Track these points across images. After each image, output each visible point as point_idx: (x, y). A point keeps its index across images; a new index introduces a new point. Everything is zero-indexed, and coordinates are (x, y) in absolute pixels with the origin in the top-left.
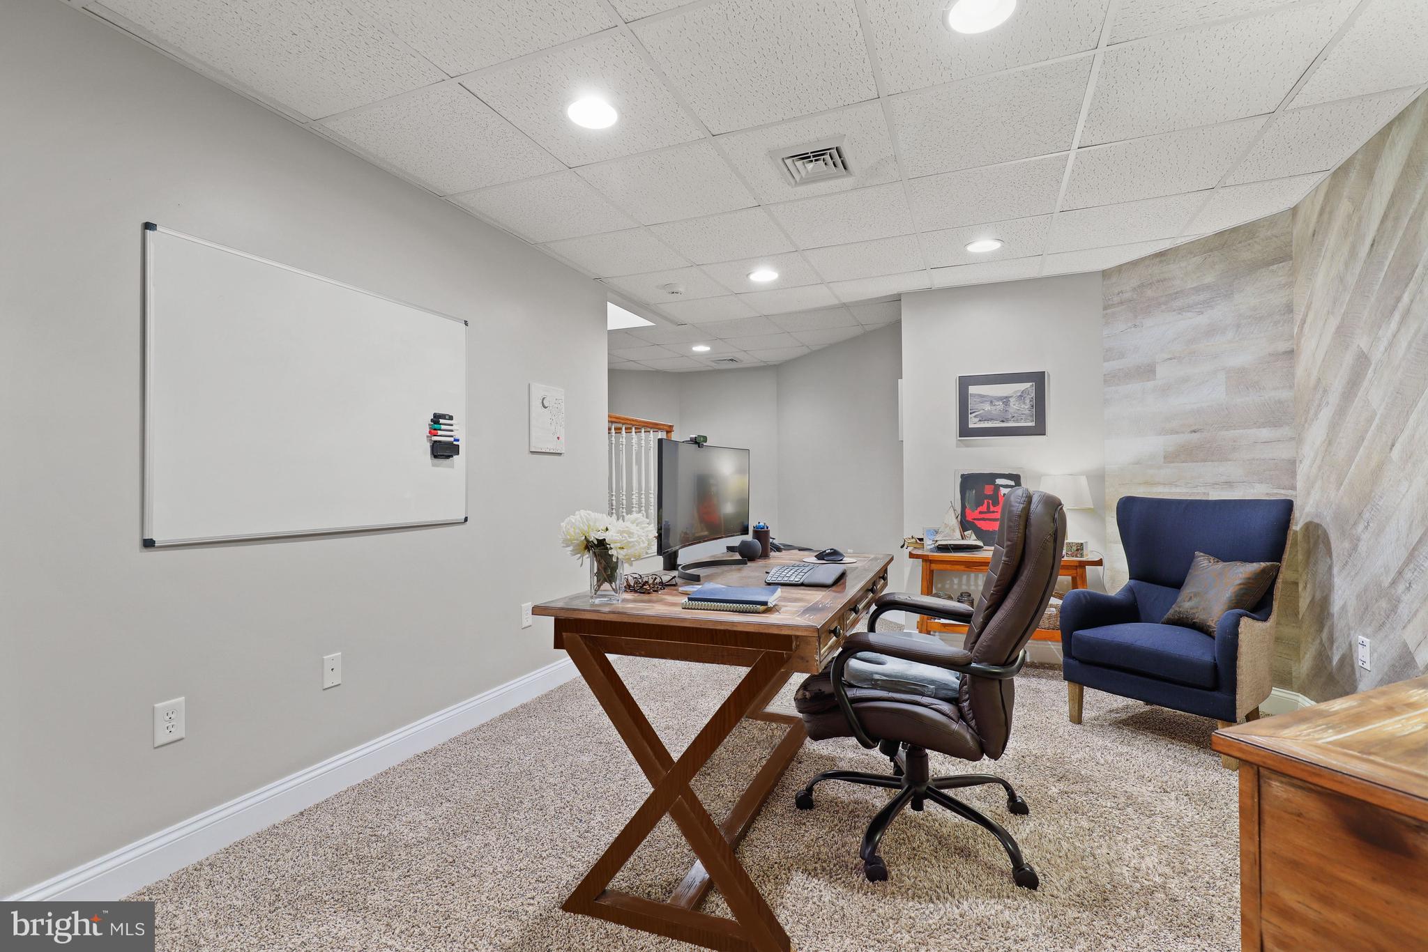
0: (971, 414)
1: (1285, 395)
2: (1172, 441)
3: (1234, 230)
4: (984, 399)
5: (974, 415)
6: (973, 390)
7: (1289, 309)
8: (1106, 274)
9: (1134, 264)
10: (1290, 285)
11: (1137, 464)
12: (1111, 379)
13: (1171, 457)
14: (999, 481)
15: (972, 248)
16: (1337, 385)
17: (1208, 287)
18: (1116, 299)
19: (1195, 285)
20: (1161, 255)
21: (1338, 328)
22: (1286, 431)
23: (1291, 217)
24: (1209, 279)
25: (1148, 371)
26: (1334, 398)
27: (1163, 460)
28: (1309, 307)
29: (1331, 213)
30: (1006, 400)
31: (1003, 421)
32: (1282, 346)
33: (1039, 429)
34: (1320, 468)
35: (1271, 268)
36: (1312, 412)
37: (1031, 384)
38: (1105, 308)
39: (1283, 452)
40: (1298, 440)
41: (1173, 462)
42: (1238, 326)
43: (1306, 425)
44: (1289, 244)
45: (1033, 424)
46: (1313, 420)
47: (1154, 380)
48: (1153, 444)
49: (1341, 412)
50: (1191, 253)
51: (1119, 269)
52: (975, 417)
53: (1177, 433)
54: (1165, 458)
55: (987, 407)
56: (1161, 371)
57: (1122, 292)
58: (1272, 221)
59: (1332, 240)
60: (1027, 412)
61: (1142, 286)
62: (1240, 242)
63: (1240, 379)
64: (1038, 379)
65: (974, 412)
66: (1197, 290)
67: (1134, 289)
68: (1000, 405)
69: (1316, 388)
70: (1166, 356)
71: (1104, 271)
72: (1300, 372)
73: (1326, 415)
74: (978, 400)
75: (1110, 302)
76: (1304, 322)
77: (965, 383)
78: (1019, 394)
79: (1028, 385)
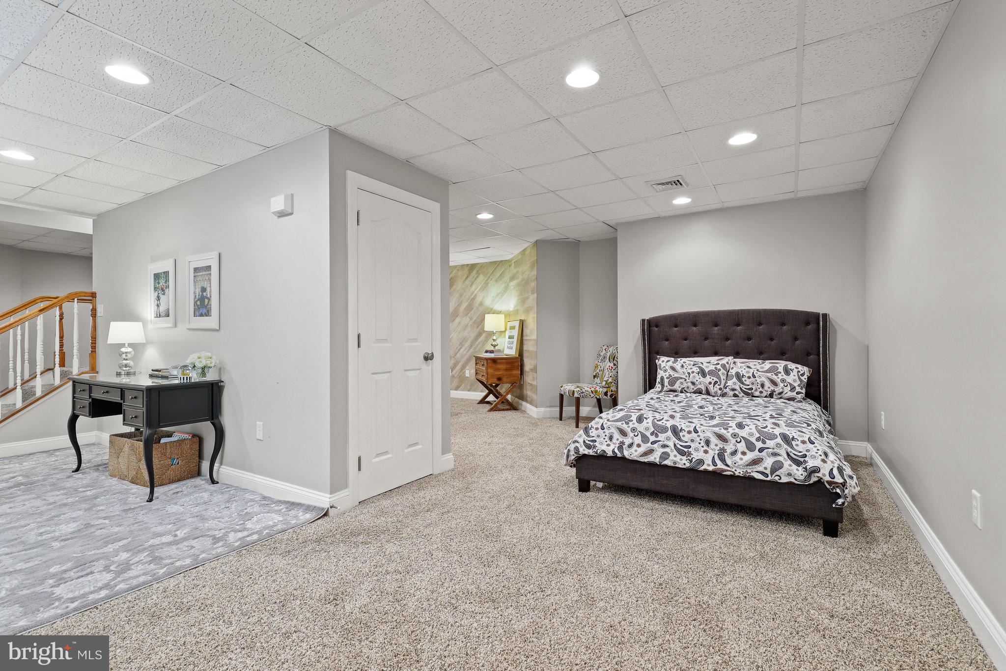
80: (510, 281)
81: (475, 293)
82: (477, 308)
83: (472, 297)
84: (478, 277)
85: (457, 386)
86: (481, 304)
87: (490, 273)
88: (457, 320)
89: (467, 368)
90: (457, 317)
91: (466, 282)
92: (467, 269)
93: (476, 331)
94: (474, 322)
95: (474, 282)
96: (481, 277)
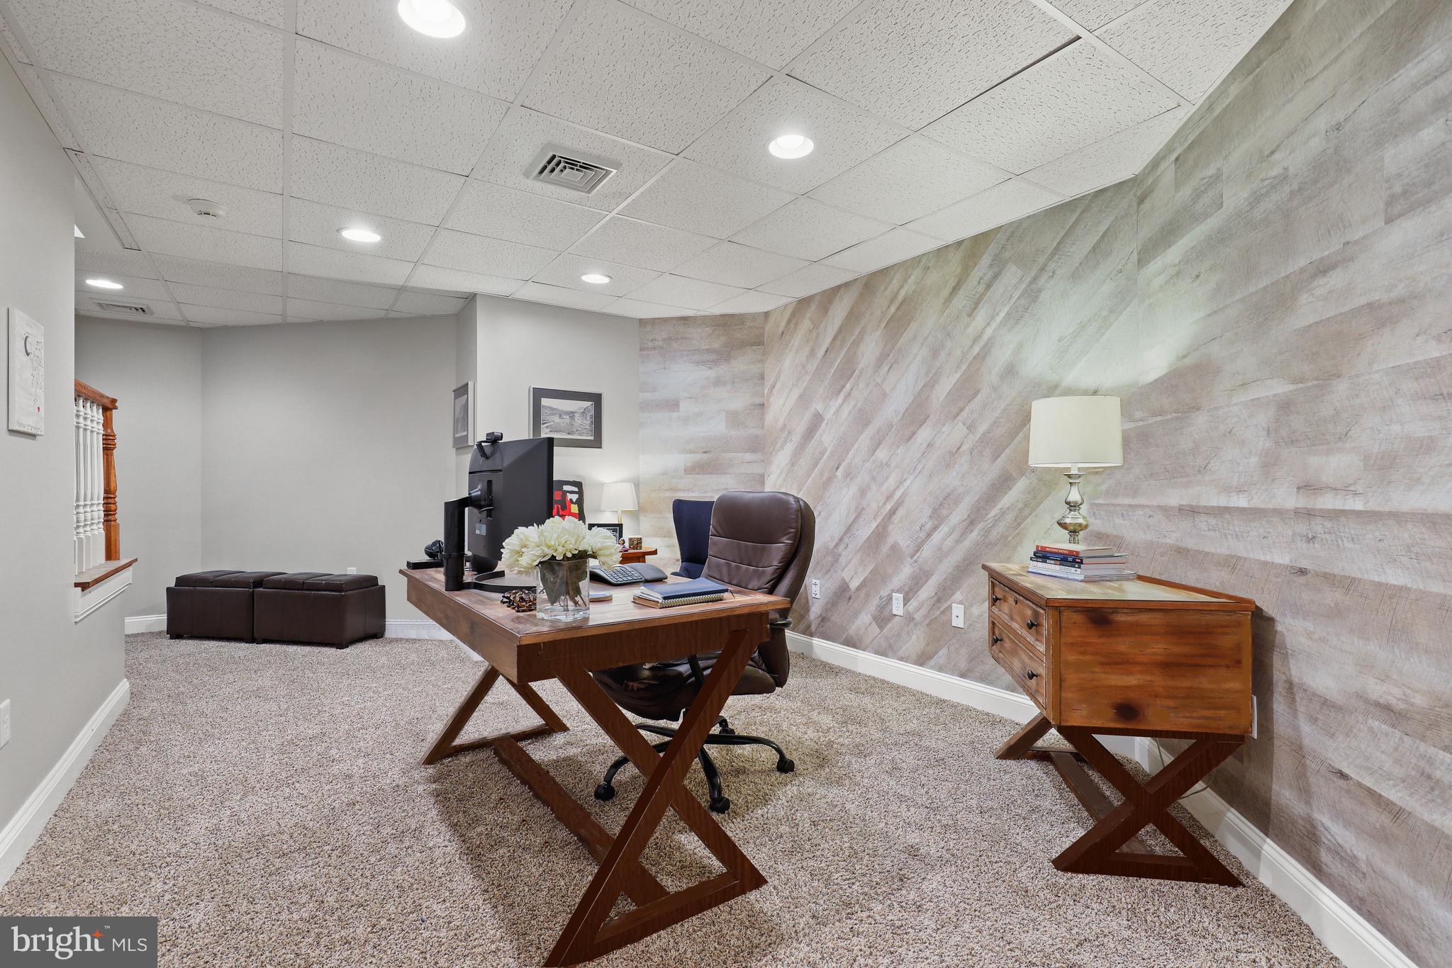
0: (543, 424)
1: (759, 432)
2: (689, 459)
3: (732, 316)
4: (555, 412)
5: (545, 425)
6: (545, 402)
7: (762, 377)
8: (642, 322)
9: (665, 321)
10: (762, 361)
11: (664, 474)
12: (645, 407)
13: (691, 470)
14: (566, 488)
15: (585, 278)
16: (800, 428)
17: (715, 351)
18: (650, 344)
19: (706, 347)
20: (685, 319)
21: (801, 395)
22: (758, 456)
23: (764, 318)
24: (716, 345)
25: (673, 405)
26: (796, 438)
27: (683, 472)
28: (778, 378)
29: (796, 324)
30: (572, 414)
31: (569, 434)
32: (758, 400)
33: (597, 443)
34: (784, 480)
35: (753, 347)
36: (779, 445)
37: (591, 403)
38: (641, 350)
39: (757, 469)
40: (766, 462)
41: (690, 474)
42: (733, 382)
43: (774, 453)
44: (763, 335)
45: (592, 438)
46: (779, 450)
47: (679, 412)
48: (677, 460)
49: (802, 446)
50: (705, 324)
51: (653, 322)
52: (546, 427)
53: (694, 453)
54: (685, 471)
55: (557, 419)
56: (683, 406)
57: (655, 340)
58: (754, 316)
59: (797, 341)
60: (588, 427)
61: (670, 339)
62: (735, 325)
63: (734, 419)
64: (596, 399)
65: (546, 423)
66: (708, 351)
67: (664, 340)
68: (567, 418)
69: (782, 429)
70: (687, 395)
71: (641, 320)
72: (769, 418)
73: (789, 448)
74: (549, 412)
75: (645, 346)
76: (773, 387)
77: (539, 394)
78: (582, 411)
79: (589, 404)
80: (1142, 262)
81: (985, 337)
82: (995, 389)
83: (976, 350)
84: (996, 276)
85: (923, 653)
86: (1010, 371)
87: (1049, 251)
88: (924, 434)
89: (958, 596)
90: (920, 426)
91: (955, 301)
92: (956, 258)
93: (992, 471)
94: (984, 440)
95: (983, 295)
96: (1011, 275)
